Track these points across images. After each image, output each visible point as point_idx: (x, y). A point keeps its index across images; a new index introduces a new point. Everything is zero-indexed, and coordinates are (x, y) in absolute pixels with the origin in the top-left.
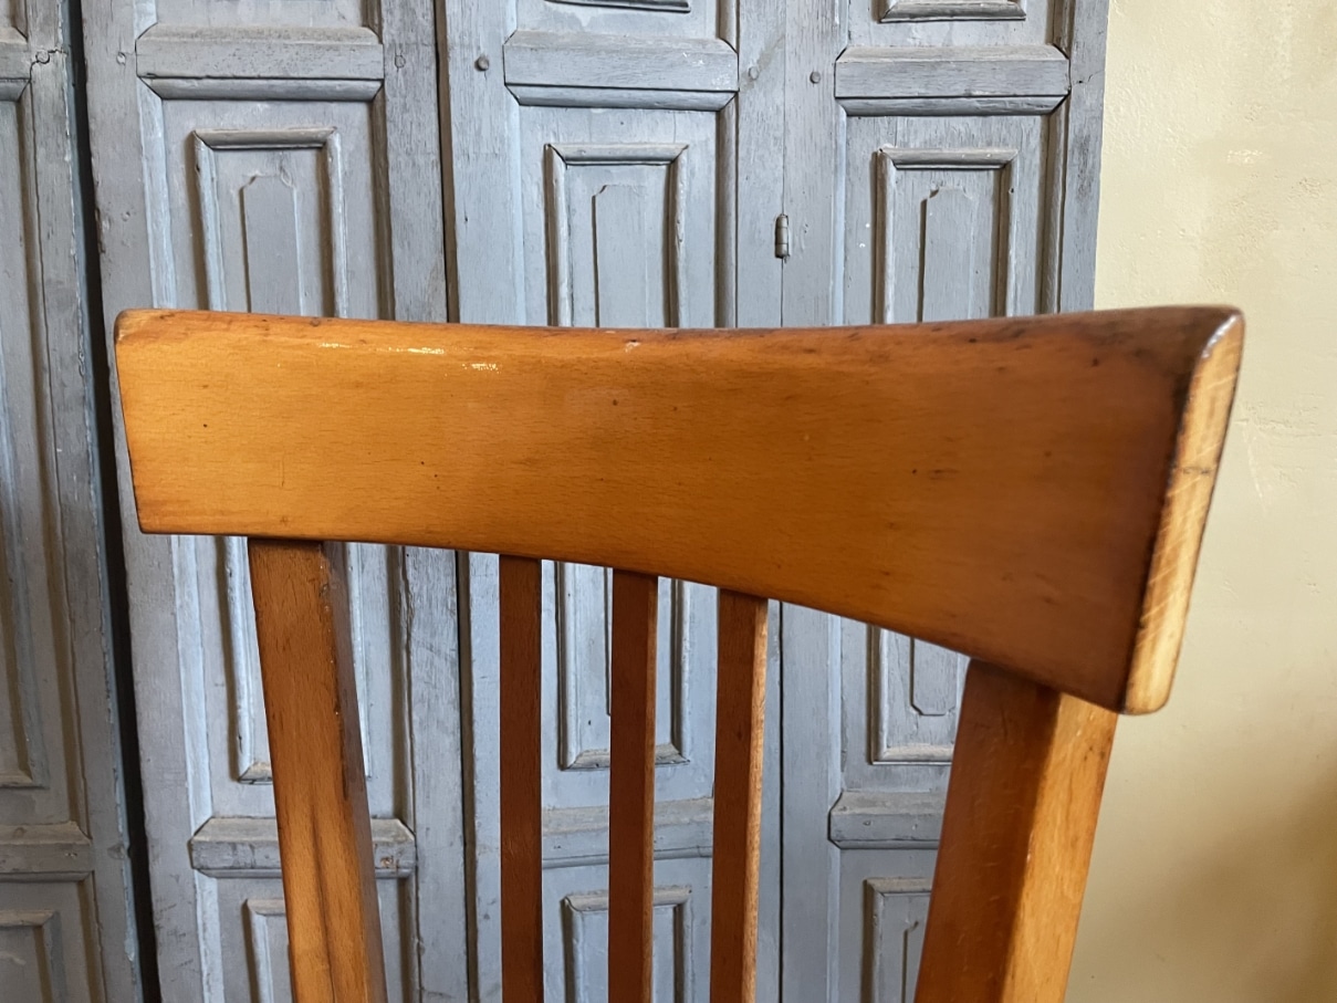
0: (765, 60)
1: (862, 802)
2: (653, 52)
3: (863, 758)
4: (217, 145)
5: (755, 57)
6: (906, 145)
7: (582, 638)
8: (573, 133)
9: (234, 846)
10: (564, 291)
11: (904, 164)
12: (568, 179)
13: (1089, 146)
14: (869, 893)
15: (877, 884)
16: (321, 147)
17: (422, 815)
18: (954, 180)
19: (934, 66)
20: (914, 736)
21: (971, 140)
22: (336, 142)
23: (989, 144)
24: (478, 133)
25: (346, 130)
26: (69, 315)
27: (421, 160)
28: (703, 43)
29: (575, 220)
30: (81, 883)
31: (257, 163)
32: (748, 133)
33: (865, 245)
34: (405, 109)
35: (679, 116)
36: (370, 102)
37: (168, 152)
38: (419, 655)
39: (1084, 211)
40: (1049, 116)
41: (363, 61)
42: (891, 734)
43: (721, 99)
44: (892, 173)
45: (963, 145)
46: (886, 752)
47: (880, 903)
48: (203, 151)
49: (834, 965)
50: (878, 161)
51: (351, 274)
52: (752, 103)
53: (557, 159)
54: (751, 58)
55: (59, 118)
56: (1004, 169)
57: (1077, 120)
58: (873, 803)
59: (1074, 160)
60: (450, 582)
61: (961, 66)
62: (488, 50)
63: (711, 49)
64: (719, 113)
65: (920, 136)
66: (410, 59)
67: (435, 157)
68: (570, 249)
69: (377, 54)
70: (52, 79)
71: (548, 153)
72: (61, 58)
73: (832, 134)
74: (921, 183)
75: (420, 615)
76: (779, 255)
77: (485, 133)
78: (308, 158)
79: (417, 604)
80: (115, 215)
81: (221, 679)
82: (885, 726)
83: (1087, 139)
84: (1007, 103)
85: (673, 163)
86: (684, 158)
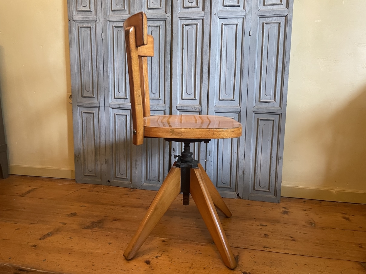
0: (249, 12)
1: (257, 107)
2: (235, 12)
3: (258, 101)
4: (186, 25)
5: (248, 11)
6: (267, 21)
7: (223, 84)
8: (225, 22)
9: (181, 107)
10: (223, 40)
11: (266, 24)
12: (224, 27)
13: (291, 20)
14: (258, 119)
15: (259, 118)
16: (197, 25)
17: (202, 104)
18: (273, 25)
19: (270, 11)
20: (265, 99)
21: (275, 20)
22: (198, 24)
23: (278, 21)
24: (214, 22)
25: (200, 22)
26: (169, 44)
27: (208, 25)
28: (241, 10)
29: (225, 32)
30: (164, 111)
31: (190, 27)
32: (246, 21)
33: (261, 34)
34: (206, 20)
35: (238, 19)
36: (202, 19)
37: (180, 26)
38: (203, 84)
39: (290, 28)
40: (286, 16)
41: (202, 14)
42: (262, 98)
43: (243, 17)
44: (265, 25)
45: (274, 21)
46: (261, 100)
47: (259, 121)
48: (184, 26)
49: (253, 129)
50: (263, 23)
51: (199, 39)
52: (247, 17)
53: (223, 25)
54: (247, 12)
55: (170, 23)
56: (280, 23)
57: (289, 17)
58: (259, 107)
59: (289, 22)
60: (207, 75)
61: (274, 11)
62: (216, 12)
63: (242, 11)
64: (243, 18)
65: (269, 20)
66: (207, 14)
67: (209, 25)
68: (224, 36)
69: (204, 14)
70: (169, 18)
71: (222, 24)
72: (170, 16)
73: (257, 20)
74: (269, 26)
75: (204, 80)
76: (250, 35)
77: (215, 22)
78: (195, 26)
79: (203, 78)
80: (175, 33)
81: (181, 87)
82: (261, 97)
83: (290, 20)
84: (280, 15)
85: (237, 25)
86: (238, 24)
